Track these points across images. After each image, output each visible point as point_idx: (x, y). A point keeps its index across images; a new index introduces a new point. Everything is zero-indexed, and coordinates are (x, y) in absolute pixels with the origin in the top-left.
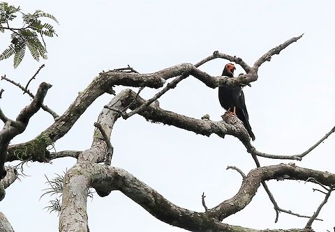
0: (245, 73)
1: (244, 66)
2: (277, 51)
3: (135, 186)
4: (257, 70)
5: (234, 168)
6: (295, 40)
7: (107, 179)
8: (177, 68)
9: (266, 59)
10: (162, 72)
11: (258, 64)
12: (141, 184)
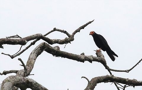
0: (68, 37)
1: (67, 34)
2: (83, 27)
3: (36, 86)
4: (73, 36)
5: (85, 77)
6: (90, 23)
7: (23, 83)
8: (33, 36)
9: (78, 31)
10: (26, 38)
11: (74, 33)
12: (39, 85)
